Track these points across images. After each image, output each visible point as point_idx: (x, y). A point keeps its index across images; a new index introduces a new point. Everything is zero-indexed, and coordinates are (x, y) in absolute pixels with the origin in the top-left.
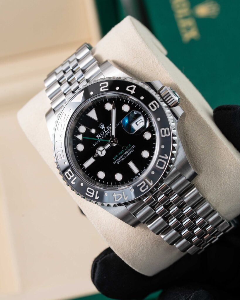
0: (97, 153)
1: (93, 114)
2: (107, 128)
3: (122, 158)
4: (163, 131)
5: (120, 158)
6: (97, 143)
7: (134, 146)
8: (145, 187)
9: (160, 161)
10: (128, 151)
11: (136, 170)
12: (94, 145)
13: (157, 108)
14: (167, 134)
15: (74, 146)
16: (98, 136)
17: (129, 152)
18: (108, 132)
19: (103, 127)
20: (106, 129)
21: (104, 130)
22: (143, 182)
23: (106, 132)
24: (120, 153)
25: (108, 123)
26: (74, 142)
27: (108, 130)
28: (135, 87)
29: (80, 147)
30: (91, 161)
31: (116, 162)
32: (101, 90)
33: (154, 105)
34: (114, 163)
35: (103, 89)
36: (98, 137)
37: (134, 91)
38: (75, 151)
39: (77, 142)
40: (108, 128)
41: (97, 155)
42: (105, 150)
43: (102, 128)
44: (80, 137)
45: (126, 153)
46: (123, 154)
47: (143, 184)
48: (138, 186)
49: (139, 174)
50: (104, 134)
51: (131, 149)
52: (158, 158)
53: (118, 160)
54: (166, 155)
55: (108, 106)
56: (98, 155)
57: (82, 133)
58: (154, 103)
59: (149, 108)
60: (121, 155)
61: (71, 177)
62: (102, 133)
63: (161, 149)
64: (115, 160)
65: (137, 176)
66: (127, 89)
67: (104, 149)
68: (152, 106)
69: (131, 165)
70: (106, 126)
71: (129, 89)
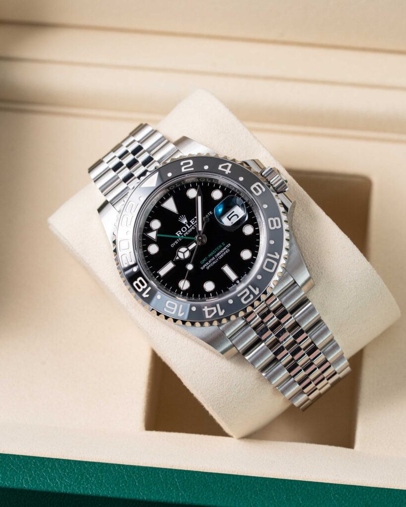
0: (178, 256)
1: (170, 205)
2: (191, 221)
3: (213, 261)
4: (272, 221)
5: (210, 262)
6: (176, 242)
7: (229, 245)
8: (248, 297)
9: (268, 262)
10: (221, 252)
11: (233, 276)
12: (173, 245)
13: (262, 191)
14: (277, 225)
15: (145, 248)
16: (178, 233)
17: (223, 252)
18: (193, 228)
19: (185, 221)
20: (189, 224)
21: (187, 225)
22: (246, 290)
23: (189, 227)
24: (210, 256)
25: (191, 214)
26: (144, 242)
27: (192, 224)
28: (230, 165)
29: (153, 249)
30: (170, 266)
31: (204, 266)
32: (183, 170)
33: (257, 188)
34: (202, 268)
35: (185, 169)
36: (178, 235)
37: (230, 170)
38: (147, 254)
39: (150, 241)
40: (192, 223)
41: (178, 258)
42: (190, 251)
43: (184, 223)
44: (153, 235)
45: (218, 254)
46: (214, 256)
47: (246, 293)
48: (239, 295)
49: (238, 282)
50: (187, 230)
51: (225, 248)
52: (266, 257)
53: (207, 264)
54: (276, 253)
55: (192, 193)
56: (180, 258)
57: (156, 230)
58: (258, 186)
59: (251, 192)
60: (211, 257)
61: (142, 287)
62: (184, 229)
63: (269, 246)
64: (204, 264)
65: (235, 285)
66: (220, 168)
67: (188, 249)
68: (255, 189)
69: (227, 269)
70: (189, 220)
71: (222, 167)
